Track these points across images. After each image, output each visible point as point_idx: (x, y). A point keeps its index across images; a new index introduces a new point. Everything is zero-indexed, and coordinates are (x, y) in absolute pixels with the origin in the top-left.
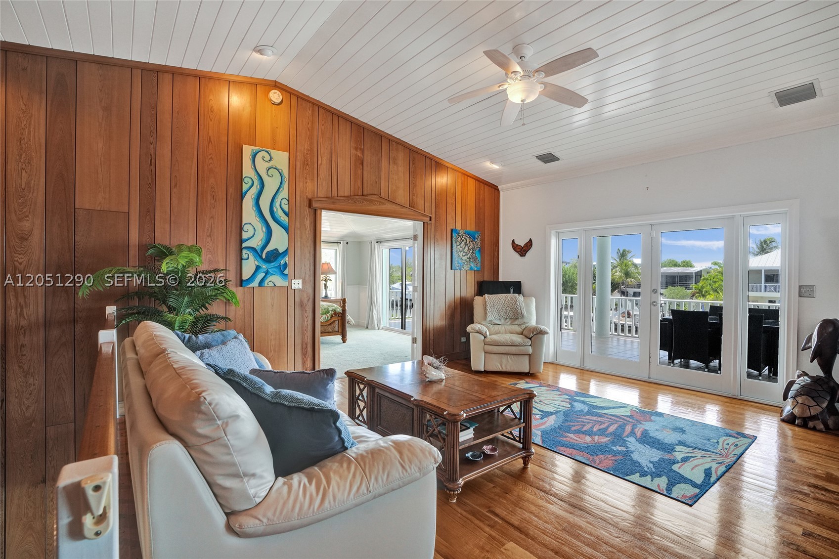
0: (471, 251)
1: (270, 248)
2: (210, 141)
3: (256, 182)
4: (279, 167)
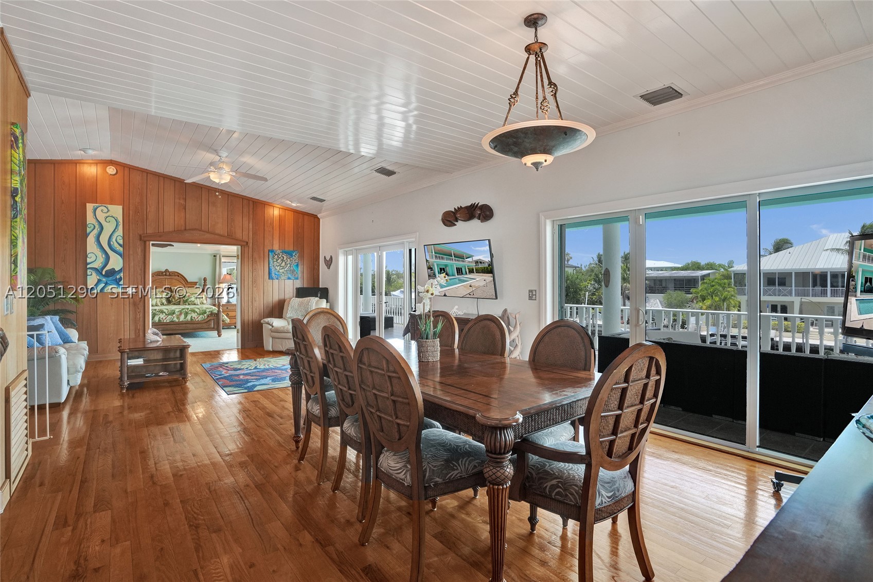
0: (289, 265)
1: (108, 268)
2: (63, 203)
3: (97, 226)
4: (114, 216)
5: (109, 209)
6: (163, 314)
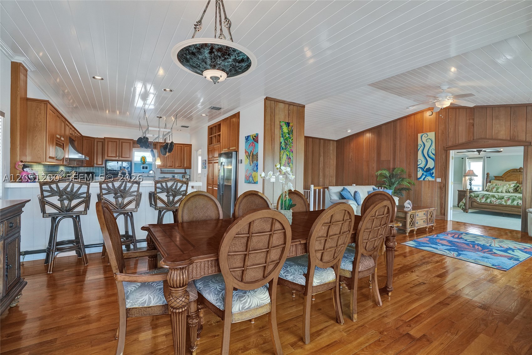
1: (427, 167)
2: (409, 136)
3: (422, 145)
4: (430, 138)
5: (428, 134)
6: (494, 198)
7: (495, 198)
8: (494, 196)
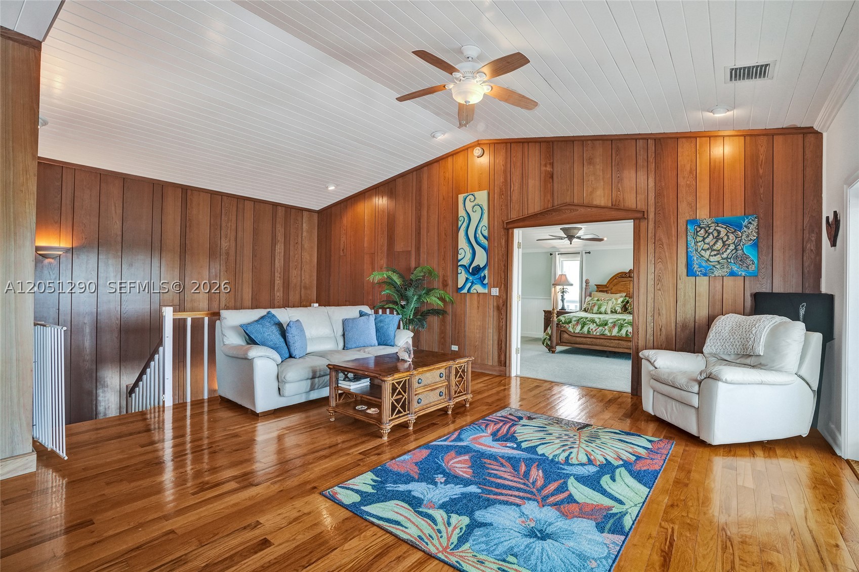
1: (474, 265)
2: (444, 199)
3: (466, 219)
4: (480, 204)
5: (476, 196)
6: (593, 324)
7: (595, 324)
8: (593, 321)
